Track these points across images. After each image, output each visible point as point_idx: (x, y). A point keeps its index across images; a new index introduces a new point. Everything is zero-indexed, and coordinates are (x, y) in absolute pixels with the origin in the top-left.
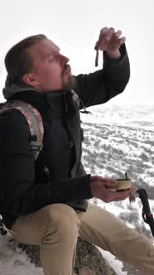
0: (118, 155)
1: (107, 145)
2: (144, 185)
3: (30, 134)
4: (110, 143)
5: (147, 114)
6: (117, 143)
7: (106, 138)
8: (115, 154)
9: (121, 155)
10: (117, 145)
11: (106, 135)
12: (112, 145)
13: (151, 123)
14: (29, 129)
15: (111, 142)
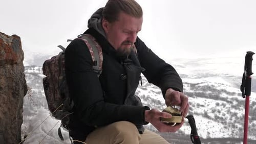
0: (156, 105)
1: (146, 96)
2: (180, 134)
3: (92, 60)
4: (149, 94)
5: (183, 67)
6: (155, 94)
7: (146, 89)
8: (153, 104)
9: (159, 105)
10: (156, 95)
11: (146, 86)
12: (151, 96)
13: (187, 76)
14: (91, 56)
15: (149, 92)
